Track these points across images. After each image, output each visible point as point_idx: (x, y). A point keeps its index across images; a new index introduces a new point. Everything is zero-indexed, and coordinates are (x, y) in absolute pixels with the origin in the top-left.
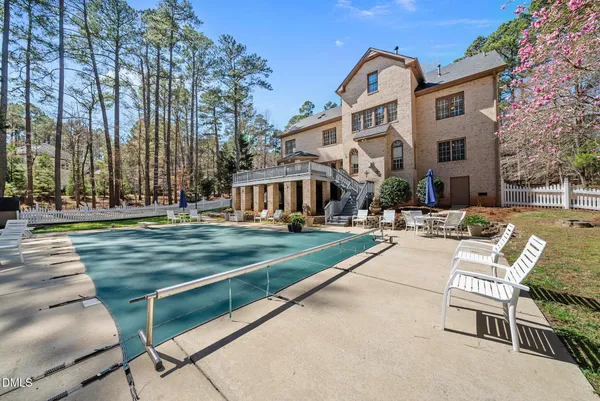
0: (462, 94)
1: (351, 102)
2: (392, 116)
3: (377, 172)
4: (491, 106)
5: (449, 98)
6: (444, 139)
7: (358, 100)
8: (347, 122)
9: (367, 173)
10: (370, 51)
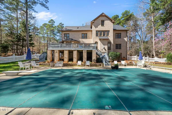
0: (121, 33)
1: (96, 27)
2: (108, 35)
3: (105, 50)
4: (126, 38)
5: (118, 34)
6: (117, 43)
7: (98, 27)
8: (94, 33)
9: (102, 50)
10: (103, 13)
